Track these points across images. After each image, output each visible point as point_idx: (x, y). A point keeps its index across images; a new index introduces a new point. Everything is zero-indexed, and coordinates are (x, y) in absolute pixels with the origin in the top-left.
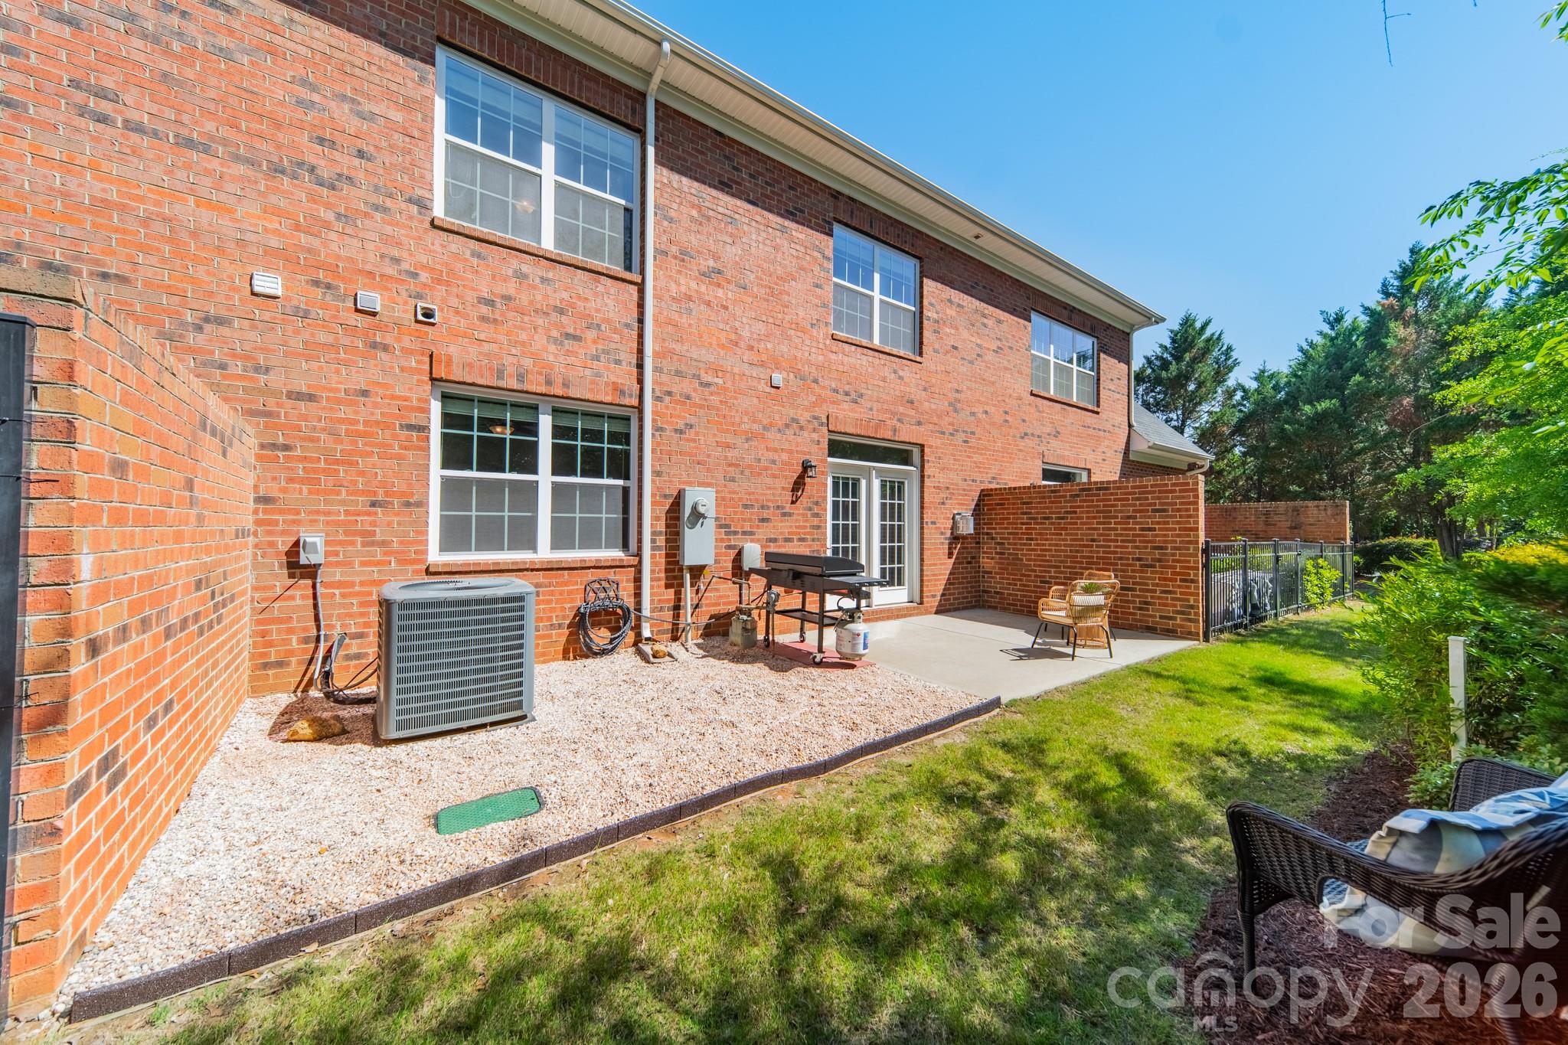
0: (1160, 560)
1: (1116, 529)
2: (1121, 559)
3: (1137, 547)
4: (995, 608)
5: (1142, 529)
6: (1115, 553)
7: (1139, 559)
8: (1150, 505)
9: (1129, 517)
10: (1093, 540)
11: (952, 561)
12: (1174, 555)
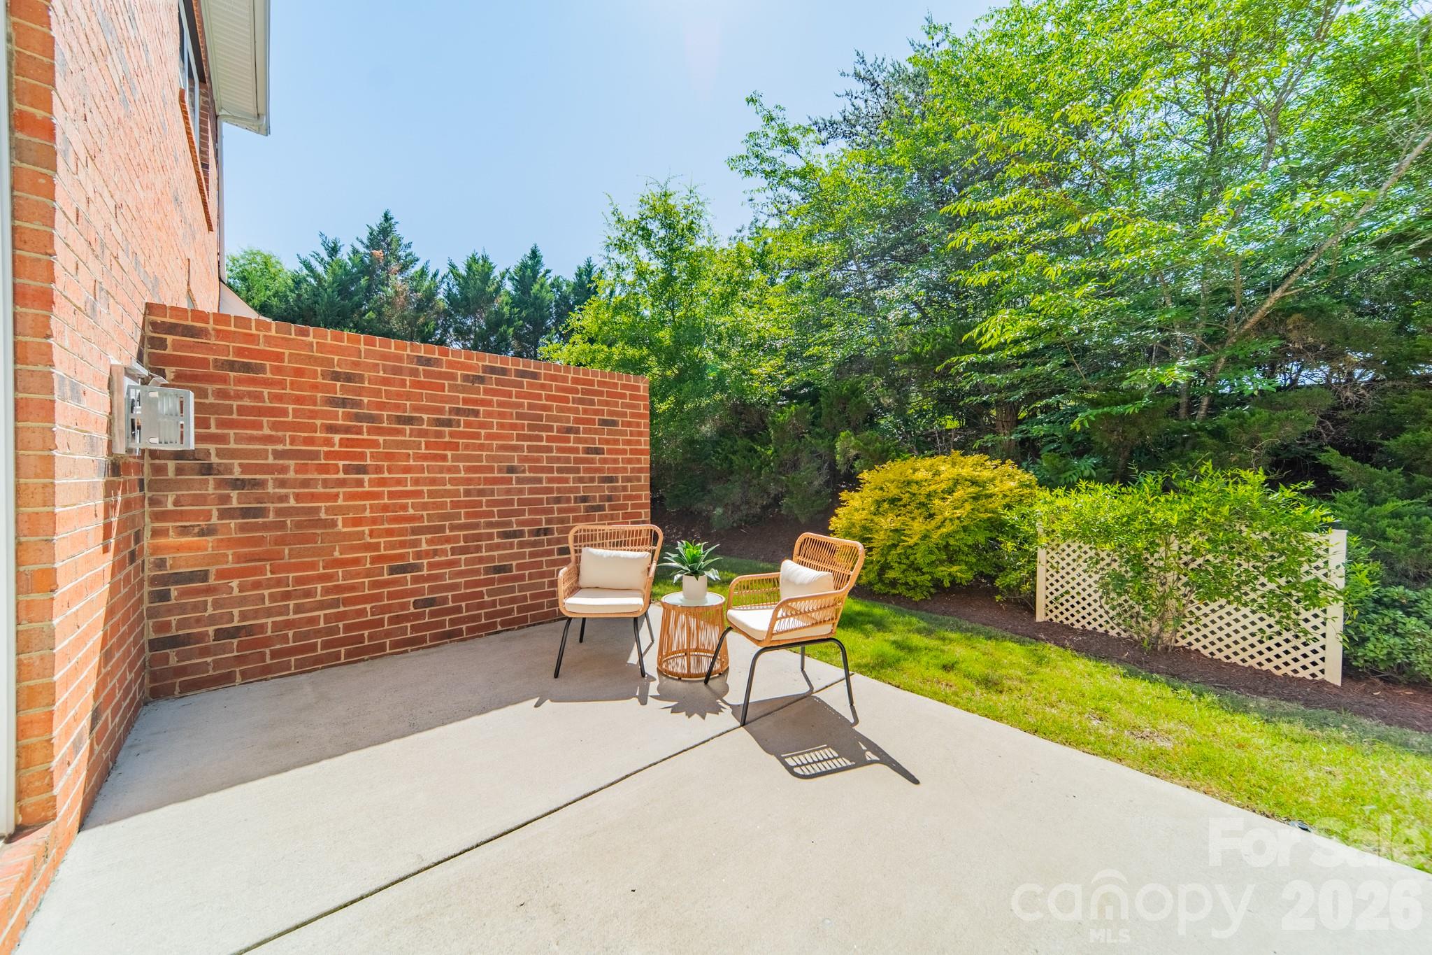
0: (609, 499)
1: (549, 449)
2: (558, 500)
3: (581, 480)
4: (224, 680)
5: (588, 451)
6: (550, 490)
7: (584, 499)
8: (597, 412)
9: (569, 430)
10: (511, 470)
11: (110, 554)
12: (625, 489)
